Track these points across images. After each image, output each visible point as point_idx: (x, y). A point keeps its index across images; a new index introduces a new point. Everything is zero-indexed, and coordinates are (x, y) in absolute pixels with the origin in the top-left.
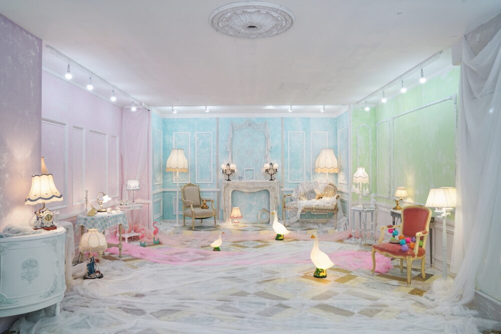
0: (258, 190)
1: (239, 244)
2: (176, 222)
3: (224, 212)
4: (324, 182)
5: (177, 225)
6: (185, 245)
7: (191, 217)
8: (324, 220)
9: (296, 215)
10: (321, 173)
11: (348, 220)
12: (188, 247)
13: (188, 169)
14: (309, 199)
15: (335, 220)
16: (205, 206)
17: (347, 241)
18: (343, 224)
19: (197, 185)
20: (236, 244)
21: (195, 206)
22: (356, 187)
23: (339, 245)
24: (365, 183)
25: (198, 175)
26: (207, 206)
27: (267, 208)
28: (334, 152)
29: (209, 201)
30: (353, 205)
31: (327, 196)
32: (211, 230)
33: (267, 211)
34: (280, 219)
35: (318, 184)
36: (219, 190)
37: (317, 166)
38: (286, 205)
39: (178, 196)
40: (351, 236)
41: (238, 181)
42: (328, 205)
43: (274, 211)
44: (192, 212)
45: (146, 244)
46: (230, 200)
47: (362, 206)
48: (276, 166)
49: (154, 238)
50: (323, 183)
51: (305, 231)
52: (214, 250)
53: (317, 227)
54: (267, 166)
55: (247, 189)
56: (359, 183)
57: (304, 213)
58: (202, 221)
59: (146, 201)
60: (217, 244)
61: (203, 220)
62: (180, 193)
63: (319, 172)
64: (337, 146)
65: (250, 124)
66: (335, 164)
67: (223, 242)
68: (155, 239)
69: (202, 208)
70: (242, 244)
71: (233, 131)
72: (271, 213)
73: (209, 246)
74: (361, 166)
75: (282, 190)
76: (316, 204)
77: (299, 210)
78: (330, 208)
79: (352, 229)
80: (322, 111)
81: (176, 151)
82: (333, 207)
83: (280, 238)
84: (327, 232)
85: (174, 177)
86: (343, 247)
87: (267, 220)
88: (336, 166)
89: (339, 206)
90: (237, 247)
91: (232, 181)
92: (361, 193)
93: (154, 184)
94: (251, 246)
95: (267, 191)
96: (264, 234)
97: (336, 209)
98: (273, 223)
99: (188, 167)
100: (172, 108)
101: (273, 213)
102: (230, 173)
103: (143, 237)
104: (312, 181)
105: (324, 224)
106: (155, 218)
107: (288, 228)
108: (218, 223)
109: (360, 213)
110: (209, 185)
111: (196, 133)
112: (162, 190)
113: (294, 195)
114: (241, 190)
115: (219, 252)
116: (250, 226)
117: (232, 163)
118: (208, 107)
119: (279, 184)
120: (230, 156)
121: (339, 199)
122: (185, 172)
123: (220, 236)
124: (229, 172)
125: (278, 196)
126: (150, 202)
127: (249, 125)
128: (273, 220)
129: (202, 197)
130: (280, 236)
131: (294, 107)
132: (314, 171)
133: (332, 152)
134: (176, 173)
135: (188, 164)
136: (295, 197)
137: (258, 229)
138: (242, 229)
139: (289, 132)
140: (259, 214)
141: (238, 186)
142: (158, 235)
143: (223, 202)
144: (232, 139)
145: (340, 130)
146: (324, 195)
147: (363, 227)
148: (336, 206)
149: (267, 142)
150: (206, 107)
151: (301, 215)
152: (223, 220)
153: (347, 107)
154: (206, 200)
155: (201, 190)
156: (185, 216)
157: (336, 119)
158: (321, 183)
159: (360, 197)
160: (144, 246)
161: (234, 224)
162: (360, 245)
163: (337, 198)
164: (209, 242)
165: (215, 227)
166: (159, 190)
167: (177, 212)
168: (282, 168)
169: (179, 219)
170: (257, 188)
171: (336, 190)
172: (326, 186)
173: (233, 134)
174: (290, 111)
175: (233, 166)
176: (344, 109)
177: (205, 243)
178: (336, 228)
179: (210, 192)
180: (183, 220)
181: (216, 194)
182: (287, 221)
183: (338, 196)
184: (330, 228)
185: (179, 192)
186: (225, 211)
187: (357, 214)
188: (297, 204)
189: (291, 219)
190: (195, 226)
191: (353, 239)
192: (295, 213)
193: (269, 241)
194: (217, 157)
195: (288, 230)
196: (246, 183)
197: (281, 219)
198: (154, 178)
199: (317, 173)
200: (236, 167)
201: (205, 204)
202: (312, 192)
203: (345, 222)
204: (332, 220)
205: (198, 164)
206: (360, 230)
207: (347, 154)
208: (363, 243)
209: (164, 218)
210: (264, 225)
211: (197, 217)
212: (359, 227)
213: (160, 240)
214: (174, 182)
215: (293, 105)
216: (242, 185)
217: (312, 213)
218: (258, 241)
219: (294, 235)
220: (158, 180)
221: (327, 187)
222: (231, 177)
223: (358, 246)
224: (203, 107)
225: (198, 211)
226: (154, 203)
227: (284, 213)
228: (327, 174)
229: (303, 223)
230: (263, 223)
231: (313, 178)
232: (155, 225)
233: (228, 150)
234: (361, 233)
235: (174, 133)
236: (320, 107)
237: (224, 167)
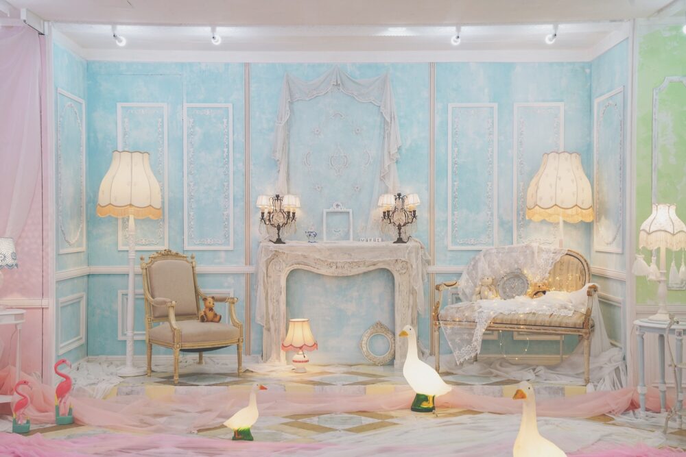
0: (364, 269)
1: (307, 420)
2: (124, 363)
3: (265, 332)
4: (552, 248)
5: (128, 370)
6: (151, 425)
7: (168, 345)
8: (553, 358)
9: (469, 342)
10: (543, 222)
11: (624, 359)
12: (159, 431)
13: (162, 208)
14: (506, 296)
15: (586, 356)
16: (210, 315)
17: (624, 419)
18: (608, 370)
19: (189, 255)
20: (298, 420)
21: (180, 316)
22: (649, 262)
23: (600, 429)
24: (675, 249)
25: (190, 227)
26: (216, 315)
27: (385, 321)
28: (582, 163)
29: (222, 300)
30: (639, 314)
31: (560, 288)
32: (227, 384)
33: (387, 330)
34: (423, 353)
35: (533, 253)
36: (251, 269)
37: (530, 203)
38: (442, 312)
39: (133, 287)
40: (633, 406)
41: (305, 243)
42: (563, 312)
43: (407, 328)
44: (173, 330)
45: (32, 427)
46: (283, 297)
47: (667, 317)
48: (412, 201)
49: (58, 408)
50: (548, 251)
51: (497, 387)
52: (234, 439)
53: (531, 376)
54: (388, 201)
55: (330, 265)
56: (658, 250)
57: (494, 337)
58: (201, 358)
59: (36, 302)
60: (242, 419)
61: (205, 355)
62: (139, 279)
63: (537, 218)
64: (589, 147)
65: (340, 81)
66: (586, 197)
67: (261, 415)
68: (62, 410)
69: (203, 320)
70: (315, 421)
71: (291, 103)
72: (398, 332)
73: (223, 426)
74: (666, 199)
75: (432, 269)
76: (527, 310)
77: (478, 327)
78: (571, 322)
79: (636, 385)
80: (548, 40)
81: (126, 156)
82: (578, 320)
83: (425, 405)
84: (560, 390)
85: (120, 233)
86: (610, 435)
87: (388, 356)
88: (588, 201)
89: (597, 315)
90: (301, 430)
91: (289, 243)
92: (663, 279)
93: (62, 251)
94: (340, 427)
95: (387, 274)
96: (379, 394)
97: (587, 325)
98: (403, 364)
99: (163, 203)
100: (114, 29)
101: (404, 334)
102: (281, 221)
103: (21, 405)
104: (515, 245)
105: (551, 368)
106: (61, 352)
107: (450, 378)
108: (247, 364)
109: (662, 337)
110: (223, 254)
111: (186, 105)
112: (85, 269)
113: (463, 283)
114: (315, 270)
115: (250, 443)
116: (338, 371)
117: (289, 193)
118: (219, 29)
119: (421, 252)
120: (283, 175)
121: (595, 296)
122: (152, 217)
123: (253, 398)
124: (280, 219)
125: (419, 286)
126: (50, 302)
127: (338, 85)
128: (404, 356)
129: (202, 290)
130: (425, 398)
131: (467, 30)
132: (522, 215)
133: (575, 161)
134: (125, 221)
135: (163, 197)
136: (468, 291)
137: (361, 379)
138: (316, 378)
139: (450, 106)
140: (365, 339)
141: (305, 257)
142: (70, 400)
143: (264, 302)
144: (289, 124)
145: (603, 98)
146: (550, 286)
147: (670, 381)
148: (588, 315)
149: (389, 134)
150: (213, 30)
151: (484, 342)
152: (263, 356)
153: (626, 26)
154: (213, 298)
155: (199, 269)
156: (151, 344)
157: (590, 65)
158: (541, 250)
159: (662, 289)
160: (26, 432)
161: (292, 366)
162: (665, 432)
163: (589, 294)
164: (220, 416)
165: (240, 375)
166: (75, 269)
167: (129, 333)
168: (431, 209)
169: (135, 353)
170: (358, 264)
171: (585, 271)
172: (558, 258)
173: (292, 111)
174: (455, 43)
175: (291, 202)
176: (617, 34)
177: (210, 419)
178: (587, 381)
179: (227, 275)
180: (145, 357)
181: (243, 280)
182: (444, 358)
183: (594, 288)
184: (571, 379)
185: (136, 275)
186: (269, 330)
187: (652, 340)
188: (473, 311)
189: (456, 353)
190: (182, 371)
191: (641, 412)
192: (466, 336)
193: (393, 414)
194: (246, 175)
195: (447, 382)
196: (330, 249)
197: (427, 351)
198: (61, 233)
199: (530, 220)
200: (298, 204)
201: (211, 309)
202: (517, 276)
203: (614, 365)
204: (576, 358)
205: (191, 197)
206: (663, 387)
207: (622, 167)
208: (674, 425)
209: (88, 350)
210: (379, 370)
211: (188, 346)
212: (659, 380)
213: (76, 414)
214: (121, 248)
215: (465, 24)
216: (317, 257)
217: (517, 337)
218: (362, 412)
219: (465, 396)
220: (73, 241)
221: (561, 263)
222: (284, 234)
223: (658, 433)
224: (205, 31)
225: (191, 327)
226: (62, 307)
227: (437, 333)
228: (561, 224)
229: (490, 364)
230: (375, 365)
231: (520, 236)
232: (64, 370)
233: (278, 156)
234: (665, 398)
235: (119, 105)
236: (544, 31)
237: (265, 203)
